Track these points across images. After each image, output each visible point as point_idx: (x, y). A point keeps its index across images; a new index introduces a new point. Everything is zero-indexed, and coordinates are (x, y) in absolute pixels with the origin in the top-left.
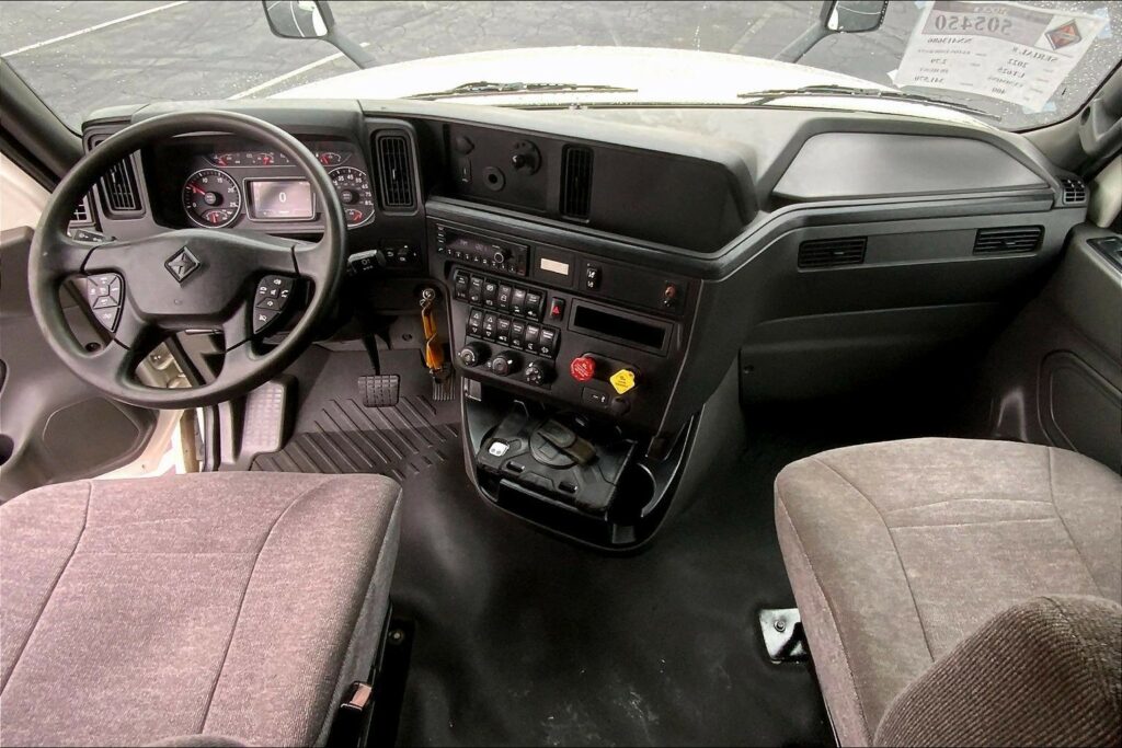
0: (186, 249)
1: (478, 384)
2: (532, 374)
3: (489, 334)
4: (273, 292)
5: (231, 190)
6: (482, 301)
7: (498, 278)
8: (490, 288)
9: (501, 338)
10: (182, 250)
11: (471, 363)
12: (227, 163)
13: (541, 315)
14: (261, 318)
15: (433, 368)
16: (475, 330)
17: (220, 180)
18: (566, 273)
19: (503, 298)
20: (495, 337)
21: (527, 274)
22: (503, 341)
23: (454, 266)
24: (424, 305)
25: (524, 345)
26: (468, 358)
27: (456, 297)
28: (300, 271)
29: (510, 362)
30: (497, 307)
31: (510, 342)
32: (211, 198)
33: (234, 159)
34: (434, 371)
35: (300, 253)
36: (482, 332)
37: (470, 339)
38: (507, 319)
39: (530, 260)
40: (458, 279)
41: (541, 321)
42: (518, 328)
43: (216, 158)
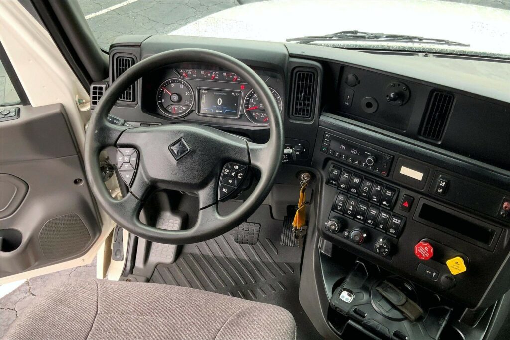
0: (182, 139)
1: (330, 244)
2: (381, 248)
3: (349, 212)
4: (233, 174)
5: (188, 93)
6: (348, 189)
7: (364, 175)
8: (356, 180)
9: (359, 217)
10: (180, 140)
11: (334, 231)
12: (187, 75)
13: (392, 206)
14: (224, 190)
15: (296, 227)
16: (339, 208)
17: (182, 86)
18: (421, 180)
19: (366, 189)
20: (354, 215)
21: (388, 175)
22: (359, 219)
23: (330, 162)
24: (303, 185)
25: (376, 224)
26: (333, 227)
27: (328, 183)
28: (252, 162)
29: (365, 236)
30: (359, 194)
31: (365, 220)
32: (175, 98)
33: (193, 74)
34: (296, 230)
35: (253, 150)
36: (344, 211)
37: (333, 214)
38: (364, 204)
39: (392, 166)
40: (332, 171)
41: (392, 210)
42: (373, 212)
43: (181, 71)
